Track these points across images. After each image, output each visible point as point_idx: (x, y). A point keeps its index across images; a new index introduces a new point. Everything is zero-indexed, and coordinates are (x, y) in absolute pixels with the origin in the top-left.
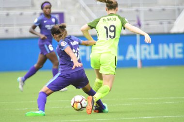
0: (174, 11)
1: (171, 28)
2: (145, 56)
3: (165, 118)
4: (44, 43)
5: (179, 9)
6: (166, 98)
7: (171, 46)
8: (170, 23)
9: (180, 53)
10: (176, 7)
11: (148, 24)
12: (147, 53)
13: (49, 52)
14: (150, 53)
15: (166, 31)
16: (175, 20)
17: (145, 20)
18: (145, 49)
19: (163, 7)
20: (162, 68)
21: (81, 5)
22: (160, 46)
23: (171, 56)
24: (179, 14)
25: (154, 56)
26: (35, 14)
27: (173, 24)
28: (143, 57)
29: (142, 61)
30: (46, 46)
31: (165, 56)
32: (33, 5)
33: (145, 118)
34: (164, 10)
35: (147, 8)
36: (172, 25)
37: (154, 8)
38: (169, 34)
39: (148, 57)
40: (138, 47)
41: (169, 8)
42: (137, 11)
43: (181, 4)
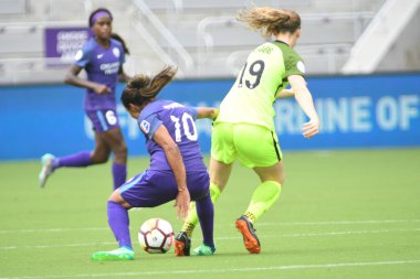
0: (350, 24)
1: (344, 62)
2: (285, 127)
3: (329, 269)
4: (97, 107)
5: (361, 20)
6: (333, 222)
7: (344, 103)
8: (340, 51)
9: (363, 120)
10: (355, 16)
12: (288, 119)
13: (105, 128)
14: (295, 120)
15: (331, 69)
16: (352, 44)
18: (285, 111)
19: (325, 15)
20: (324, 155)
21: (138, 9)
23: (344, 126)
24: (363, 29)
26: (33, 30)
27: (349, 52)
28: (279, 129)
30: (100, 114)
32: (28, 10)
33: (284, 267)
34: (327, 21)
36: (346, 55)
38: (339, 77)
39: (291, 129)
41: (339, 16)
43: (368, 8)
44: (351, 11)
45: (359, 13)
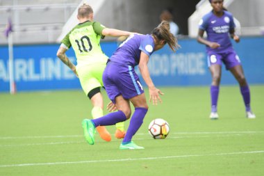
0: (62, 11)
1: (58, 35)
5: (69, 9)
8: (56, 28)
10: (65, 6)
11: (25, 30)
12: (23, 71)
13: (209, 65)
14: (27, 72)
16: (64, 24)
17: (21, 25)
18: (21, 66)
20: (46, 94)
22: (43, 62)
23: (58, 76)
25: (33, 77)
28: (18, 78)
29: (16, 83)
30: (208, 58)
31: (50, 76)
34: (47, 9)
35: (23, 7)
36: (59, 31)
37: (34, 6)
39: (25, 78)
40: (10, 63)
42: (9, 11)
44: (62, 3)
45: (68, 4)
